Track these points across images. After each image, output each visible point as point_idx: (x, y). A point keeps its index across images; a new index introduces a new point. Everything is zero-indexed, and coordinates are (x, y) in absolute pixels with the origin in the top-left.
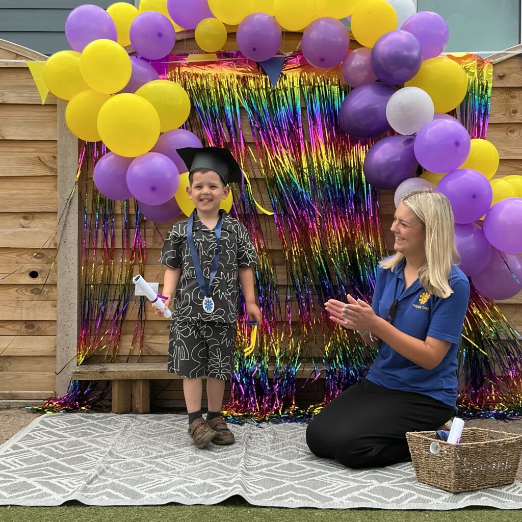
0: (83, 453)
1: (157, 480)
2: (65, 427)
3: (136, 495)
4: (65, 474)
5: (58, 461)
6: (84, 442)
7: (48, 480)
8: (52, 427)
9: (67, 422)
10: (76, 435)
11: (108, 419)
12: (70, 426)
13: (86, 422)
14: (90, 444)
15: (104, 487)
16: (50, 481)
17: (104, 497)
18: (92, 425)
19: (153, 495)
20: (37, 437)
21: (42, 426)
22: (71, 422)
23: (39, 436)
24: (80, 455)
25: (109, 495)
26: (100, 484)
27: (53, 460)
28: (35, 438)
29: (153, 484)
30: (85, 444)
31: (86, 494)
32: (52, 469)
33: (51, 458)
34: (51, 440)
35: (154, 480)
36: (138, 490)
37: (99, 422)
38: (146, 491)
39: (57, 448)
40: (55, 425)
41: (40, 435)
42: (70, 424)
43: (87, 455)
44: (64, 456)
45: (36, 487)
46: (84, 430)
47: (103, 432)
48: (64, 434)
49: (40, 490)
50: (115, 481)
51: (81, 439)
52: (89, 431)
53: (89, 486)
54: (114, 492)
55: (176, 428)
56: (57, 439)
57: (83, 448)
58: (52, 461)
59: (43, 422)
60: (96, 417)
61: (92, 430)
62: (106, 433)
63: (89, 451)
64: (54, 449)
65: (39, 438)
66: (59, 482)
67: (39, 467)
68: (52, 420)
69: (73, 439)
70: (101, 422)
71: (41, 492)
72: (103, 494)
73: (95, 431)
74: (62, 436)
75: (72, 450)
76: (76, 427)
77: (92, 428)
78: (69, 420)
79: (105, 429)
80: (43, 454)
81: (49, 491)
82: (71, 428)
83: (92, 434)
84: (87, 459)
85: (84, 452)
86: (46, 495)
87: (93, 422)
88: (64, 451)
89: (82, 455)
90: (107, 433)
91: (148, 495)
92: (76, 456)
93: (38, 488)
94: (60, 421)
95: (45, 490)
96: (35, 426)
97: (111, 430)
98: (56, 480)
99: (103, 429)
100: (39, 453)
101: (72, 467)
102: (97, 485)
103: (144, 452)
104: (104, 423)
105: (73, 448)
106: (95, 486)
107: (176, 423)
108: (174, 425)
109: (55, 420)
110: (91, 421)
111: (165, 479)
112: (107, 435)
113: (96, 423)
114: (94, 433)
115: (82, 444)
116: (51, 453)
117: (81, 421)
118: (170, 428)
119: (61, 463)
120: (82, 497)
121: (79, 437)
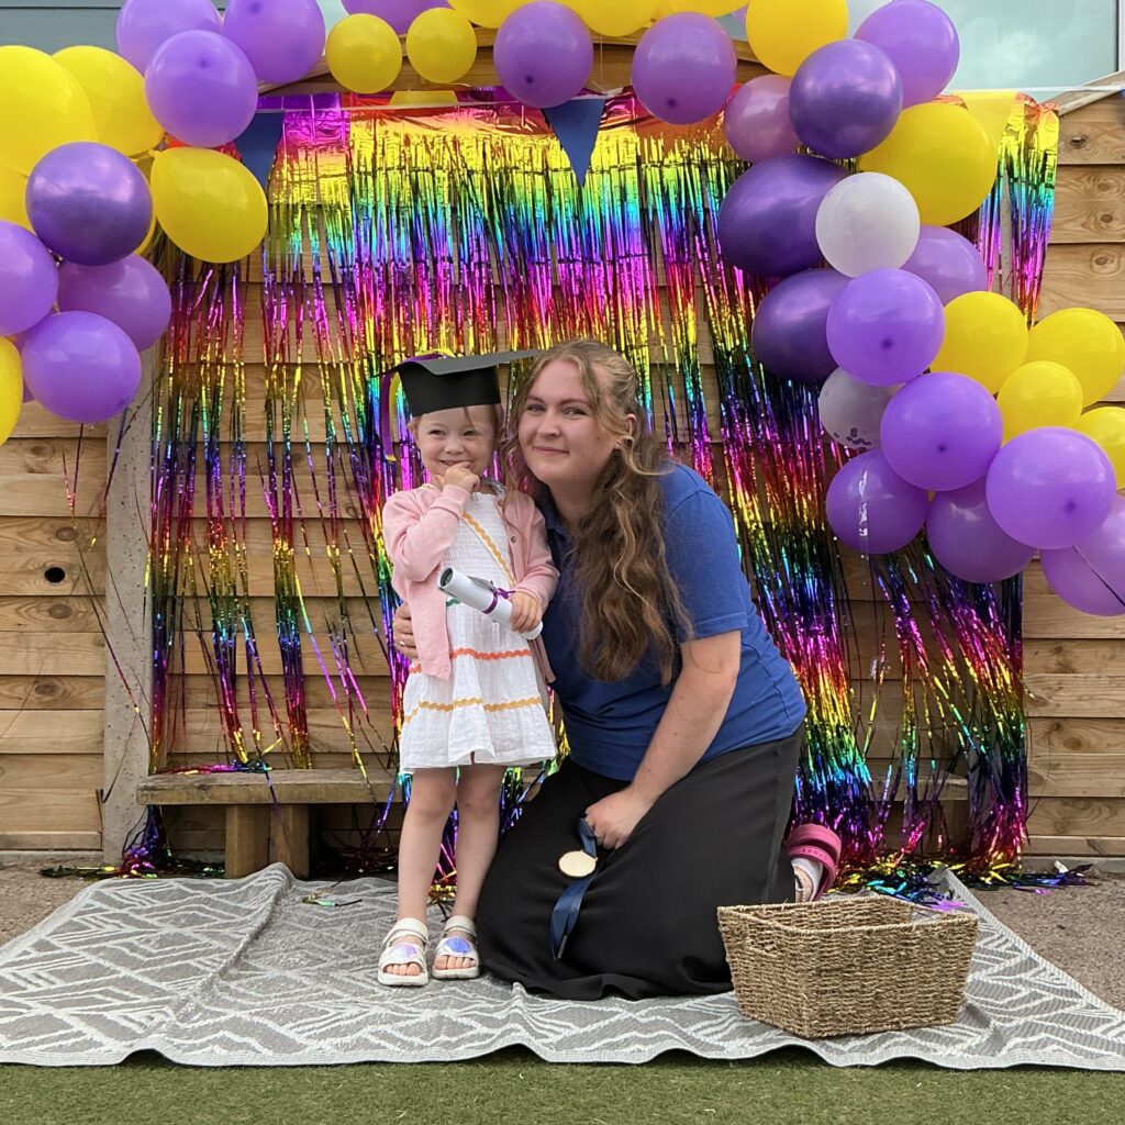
0: (189, 958)
1: (333, 1012)
2: (149, 906)
3: (288, 1045)
4: (144, 999)
5: (133, 974)
6: (194, 936)
7: (101, 1013)
8: (121, 906)
9: (153, 896)
10: (176, 922)
11: (242, 889)
12: (159, 904)
13: (193, 895)
14: (206, 940)
15: (217, 1028)
16: (105, 1014)
17: (217, 1048)
18: (207, 901)
19: (326, 1044)
20: (91, 926)
21: (98, 905)
22: (160, 896)
23: (95, 924)
24: (184, 962)
25: (228, 1045)
26: (207, 1022)
27: (124, 972)
28: (87, 928)
29: (326, 1022)
30: (196, 940)
31: (177, 1041)
32: (117, 991)
33: (118, 968)
34: (123, 931)
35: (328, 1012)
36: (292, 1035)
37: (221, 897)
38: (309, 1037)
39: (133, 948)
40: (126, 902)
41: (97, 922)
42: (159, 900)
43: (199, 962)
44: (148, 964)
45: (71, 1027)
46: (191, 912)
47: (234, 918)
48: (149, 921)
49: (79, 1034)
50: (239, 1014)
51: (188, 931)
52: (202, 915)
53: (183, 1026)
54: (237, 1039)
55: (379, 908)
56: (135, 929)
57: (193, 947)
58: (121, 976)
59: (99, 896)
60: (217, 886)
61: (208, 912)
62: (239, 919)
63: (204, 954)
64: (126, 950)
65: (94, 928)
66: (126, 1018)
67: (88, 986)
68: (119, 892)
69: (169, 929)
70: (227, 897)
71: (82, 1038)
72: (213, 1042)
73: (215, 914)
74: (144, 925)
75: (167, 953)
76: (174, 906)
77: (207, 908)
78: (157, 893)
79: (236, 910)
80: (101, 962)
81: (98, 1036)
82: (162, 908)
83: (209, 921)
84: (198, 969)
85: (193, 956)
86: (91, 1044)
87: (209, 896)
88: (150, 955)
89: (188, 961)
90: (242, 919)
91: (313, 1045)
92: (174, 964)
93: (75, 1030)
94: (137, 894)
95: (92, 1033)
96: (84, 905)
97: (250, 912)
98: (120, 1012)
99: (232, 911)
100: (94, 959)
101: (163, 985)
102: (202, 1023)
103: (308, 956)
104: (234, 898)
105: (170, 948)
106: (197, 1025)
107: (377, 898)
108: (374, 902)
109: (126, 892)
110: (204, 895)
111: (352, 1010)
112: (242, 923)
113: (217, 899)
114: (214, 918)
115: (188, 939)
116: (120, 959)
117: (183, 894)
118: (367, 910)
119: (140, 979)
120: (169, 1046)
121: (182, 926)
